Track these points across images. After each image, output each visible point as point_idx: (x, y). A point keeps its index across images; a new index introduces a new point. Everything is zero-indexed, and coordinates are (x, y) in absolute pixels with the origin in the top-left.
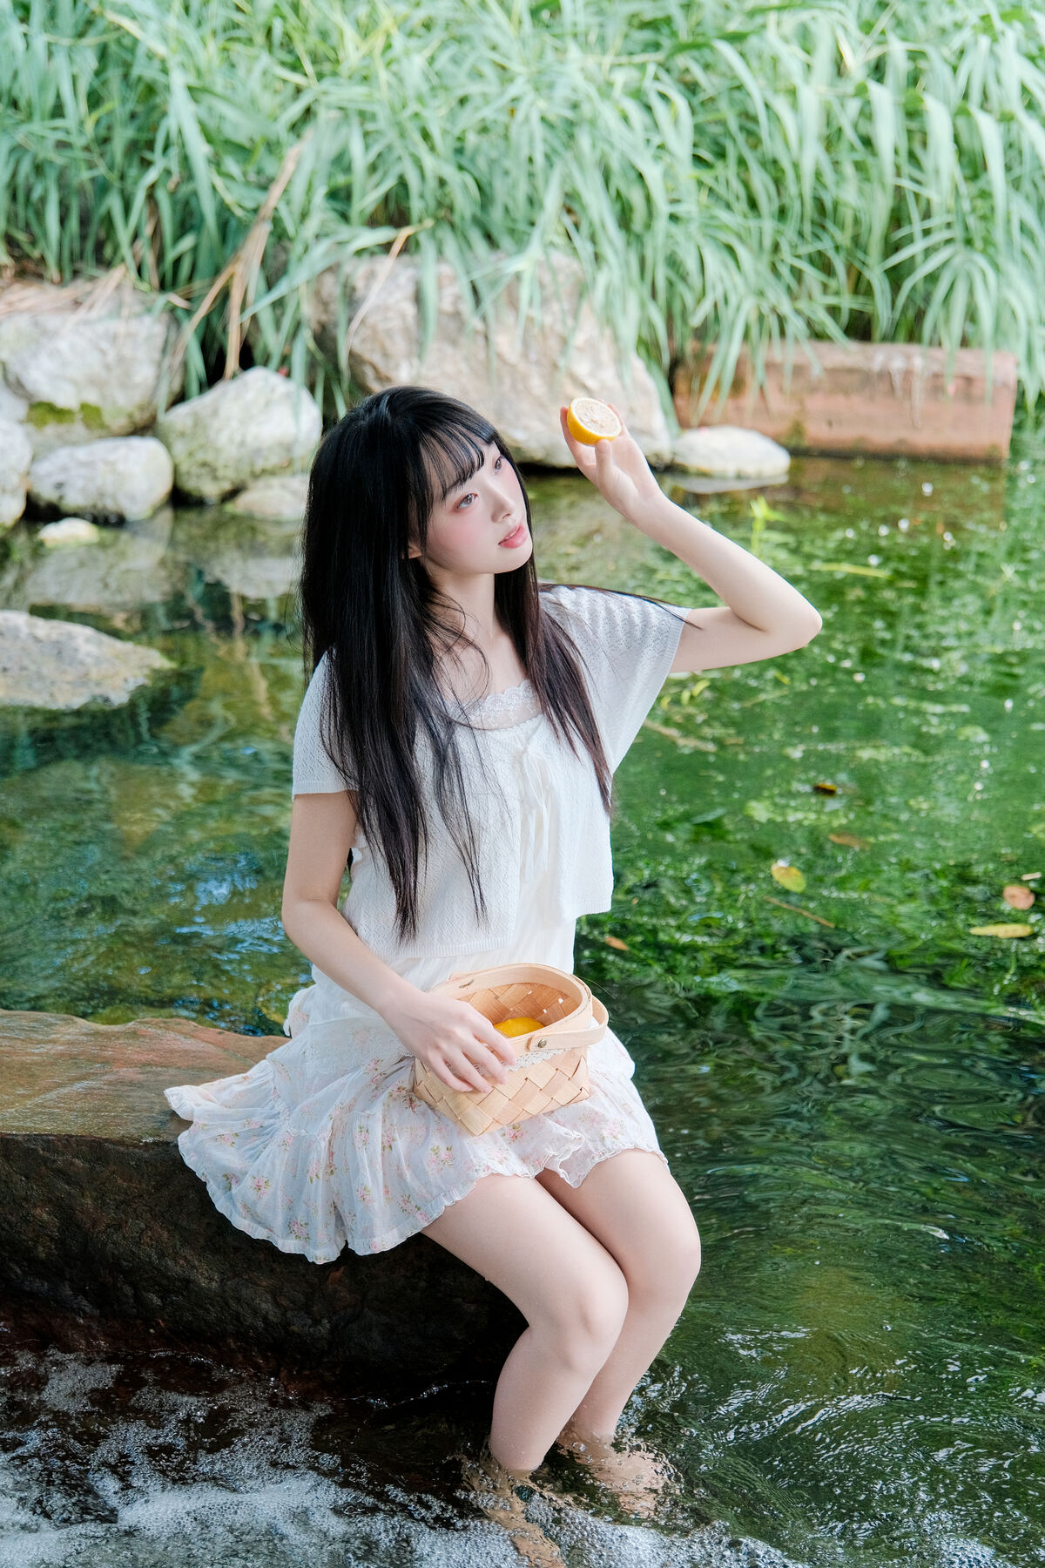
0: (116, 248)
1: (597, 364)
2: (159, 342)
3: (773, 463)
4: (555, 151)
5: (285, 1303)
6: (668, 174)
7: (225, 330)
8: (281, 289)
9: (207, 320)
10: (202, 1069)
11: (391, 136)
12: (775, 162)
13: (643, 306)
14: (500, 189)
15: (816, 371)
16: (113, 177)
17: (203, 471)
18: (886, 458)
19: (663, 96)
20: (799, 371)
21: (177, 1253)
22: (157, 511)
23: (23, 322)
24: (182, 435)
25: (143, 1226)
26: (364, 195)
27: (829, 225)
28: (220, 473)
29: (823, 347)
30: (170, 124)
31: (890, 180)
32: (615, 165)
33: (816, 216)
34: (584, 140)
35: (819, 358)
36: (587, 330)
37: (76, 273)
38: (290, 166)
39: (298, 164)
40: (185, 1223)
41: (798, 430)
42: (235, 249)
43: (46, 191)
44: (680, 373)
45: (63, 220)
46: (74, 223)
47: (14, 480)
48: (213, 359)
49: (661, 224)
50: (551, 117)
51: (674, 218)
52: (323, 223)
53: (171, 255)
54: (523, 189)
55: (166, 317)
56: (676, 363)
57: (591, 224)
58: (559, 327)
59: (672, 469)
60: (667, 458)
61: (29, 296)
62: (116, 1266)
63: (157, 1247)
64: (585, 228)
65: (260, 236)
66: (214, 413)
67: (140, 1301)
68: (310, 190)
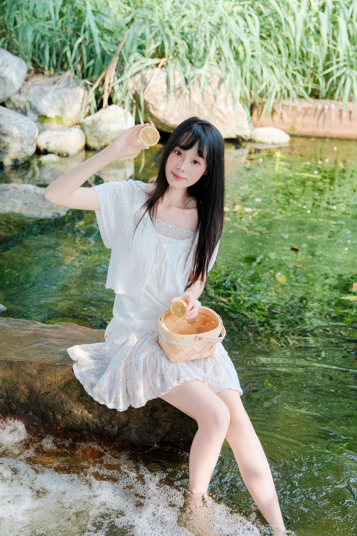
0: (68, 65)
1: (226, 105)
2: (82, 96)
3: (284, 139)
4: (213, 34)
5: (103, 420)
6: (251, 42)
7: (103, 92)
8: (122, 78)
9: (97, 89)
10: (78, 340)
11: (159, 28)
12: (287, 39)
13: (242, 87)
14: (195, 46)
15: (300, 109)
16: (67, 41)
17: (95, 139)
18: (322, 138)
19: (250, 16)
20: (294, 108)
21: (67, 402)
22: (80, 151)
23: (37, 88)
24: (88, 127)
25: (56, 393)
26: (150, 47)
27: (305, 59)
28: (101, 140)
29: (303, 100)
30: (86, 23)
31: (326, 45)
32: (234, 39)
33: (301, 56)
34: (223, 30)
35: (300, 105)
36: (223, 94)
37: (55, 73)
38: (126, 38)
39: (129, 36)
41: (293, 128)
42: (107, 66)
43: (45, 45)
44: (254, 107)
45: (51, 55)
46: (54, 56)
47: (32, 141)
48: (99, 101)
49: (249, 59)
50: (212, 22)
51: (253, 56)
52: (136, 57)
53: (86, 67)
54: (203, 45)
55: (84, 88)
56: (253, 105)
57: (225, 58)
58: (214, 93)
59: (250, 141)
60: (249, 137)
61: (38, 79)
62: (46, 406)
63: (60, 400)
64: (223, 59)
65: (115, 61)
66: (99, 120)
67: (54, 418)
68: (132, 46)
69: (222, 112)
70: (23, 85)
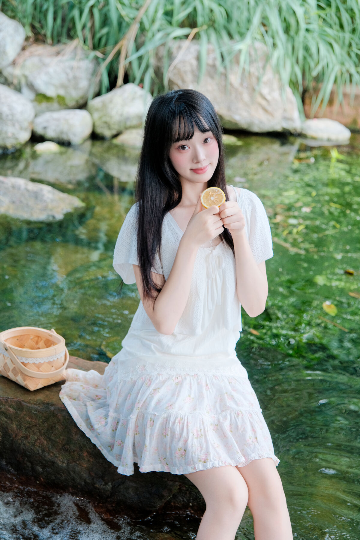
0: (75, 32)
1: (272, 90)
2: (91, 71)
3: (343, 135)
5: (93, 474)
6: (306, 13)
7: (118, 68)
8: (142, 52)
9: (111, 63)
12: (352, 10)
13: (293, 67)
14: (235, 15)
16: (76, 2)
17: (105, 125)
20: (357, 97)
21: (49, 451)
22: (85, 141)
23: (35, 60)
24: (97, 110)
25: (36, 438)
26: (179, 13)
28: (112, 126)
32: (284, 6)
36: (269, 75)
37: (59, 41)
38: (149, 1)
40: (53, 438)
41: (355, 122)
42: (124, 34)
43: (48, 7)
44: (307, 95)
45: (55, 19)
46: (59, 21)
47: (26, 124)
48: (112, 78)
49: (302, 32)
51: (307, 30)
52: (161, 25)
53: (98, 36)
54: (245, 14)
55: (94, 61)
56: (305, 91)
57: (272, 31)
58: (256, 73)
59: (301, 135)
60: (299, 130)
61: (39, 49)
62: (24, 454)
63: (42, 447)
64: (270, 32)
65: (134, 29)
66: (111, 101)
67: (33, 469)
68: (156, 11)
69: (265, 98)
70: (19, 55)
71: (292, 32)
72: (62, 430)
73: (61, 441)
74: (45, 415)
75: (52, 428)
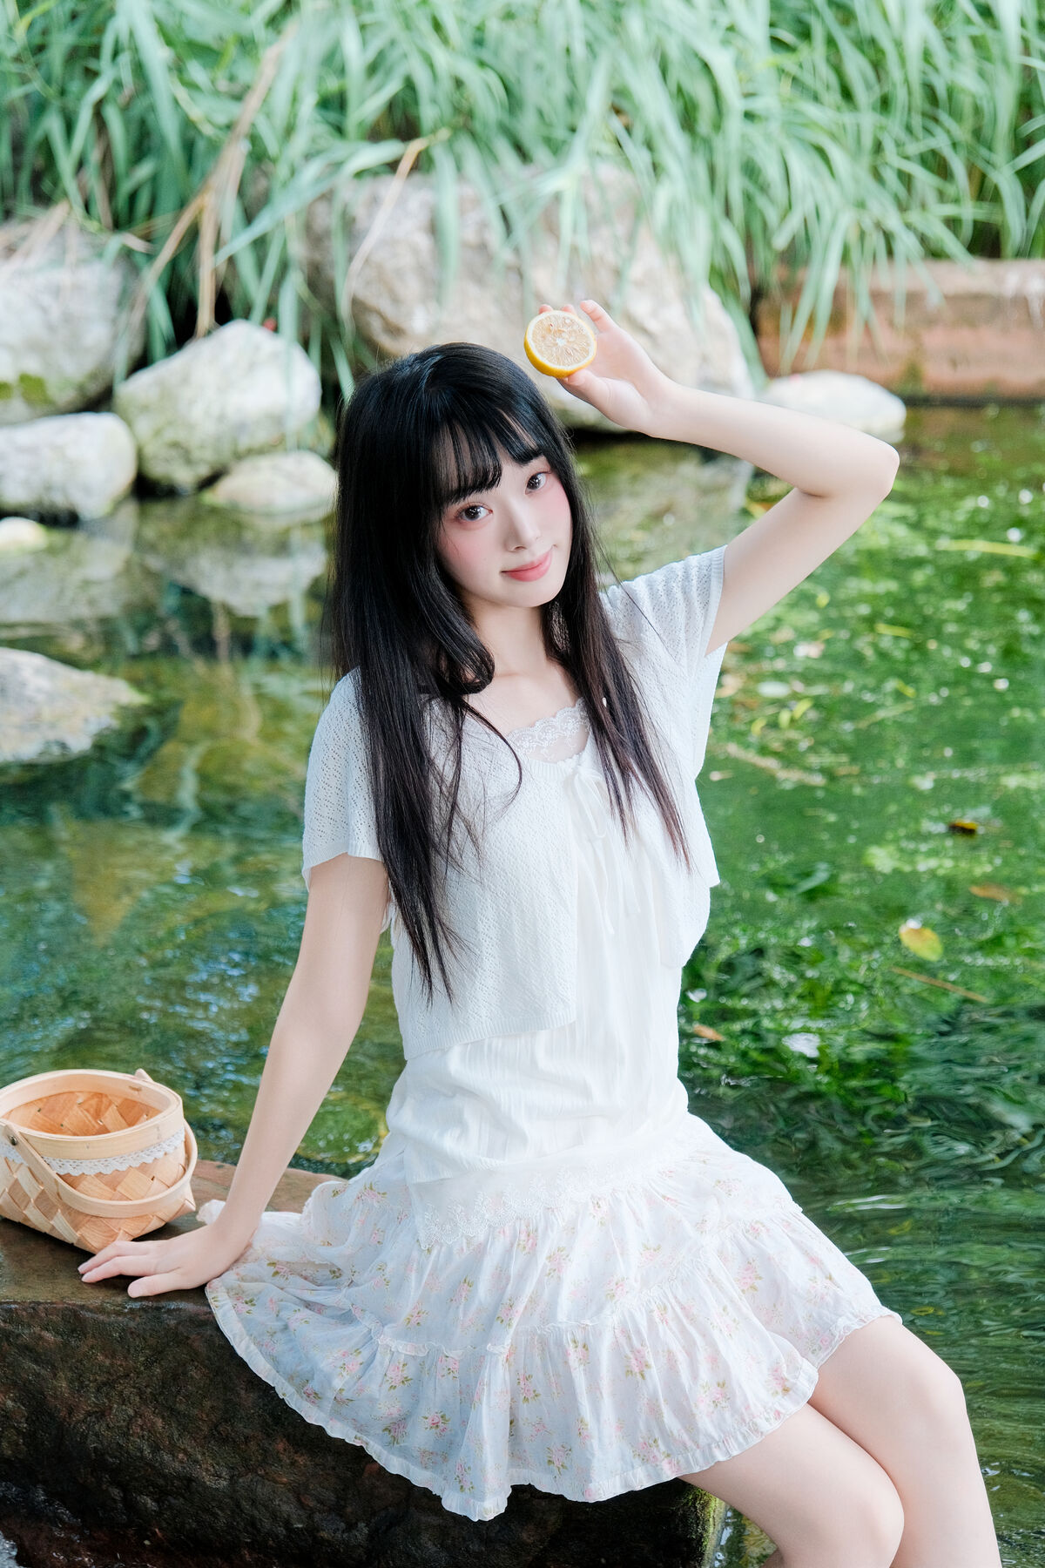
0: (56, 181)
2: (113, 294)
3: (885, 415)
4: (597, 38)
5: (312, 1504)
6: (740, 63)
7: (195, 279)
8: (262, 224)
9: (174, 264)
11: (394, 28)
12: (873, 42)
13: (715, 228)
14: (532, 92)
15: (934, 300)
16: (52, 91)
17: (174, 453)
18: (1024, 404)
20: (914, 299)
21: (174, 1445)
22: (118, 504)
24: (145, 409)
25: (131, 1412)
26: (362, 101)
27: (944, 116)
28: (196, 454)
29: (941, 268)
30: (117, 28)
31: (1016, 58)
32: (674, 53)
33: (928, 107)
34: (634, 24)
35: (937, 282)
36: (648, 259)
37: (8, 214)
38: (268, 70)
39: (280, 63)
40: (182, 1407)
41: (913, 373)
42: (205, 176)
44: (764, 307)
46: (4, 152)
48: (181, 310)
49: (734, 124)
51: (749, 116)
52: (313, 140)
53: (125, 188)
54: (561, 87)
55: (120, 264)
56: (758, 294)
57: (647, 128)
58: (611, 258)
62: (99, 1463)
63: (149, 1437)
64: (638, 132)
65: (234, 158)
66: (185, 380)
67: (131, 1506)
68: (295, 99)
69: (641, 329)
71: (704, 125)
72: (208, 1381)
73: (207, 1416)
74: (152, 1342)
75: (175, 1377)
